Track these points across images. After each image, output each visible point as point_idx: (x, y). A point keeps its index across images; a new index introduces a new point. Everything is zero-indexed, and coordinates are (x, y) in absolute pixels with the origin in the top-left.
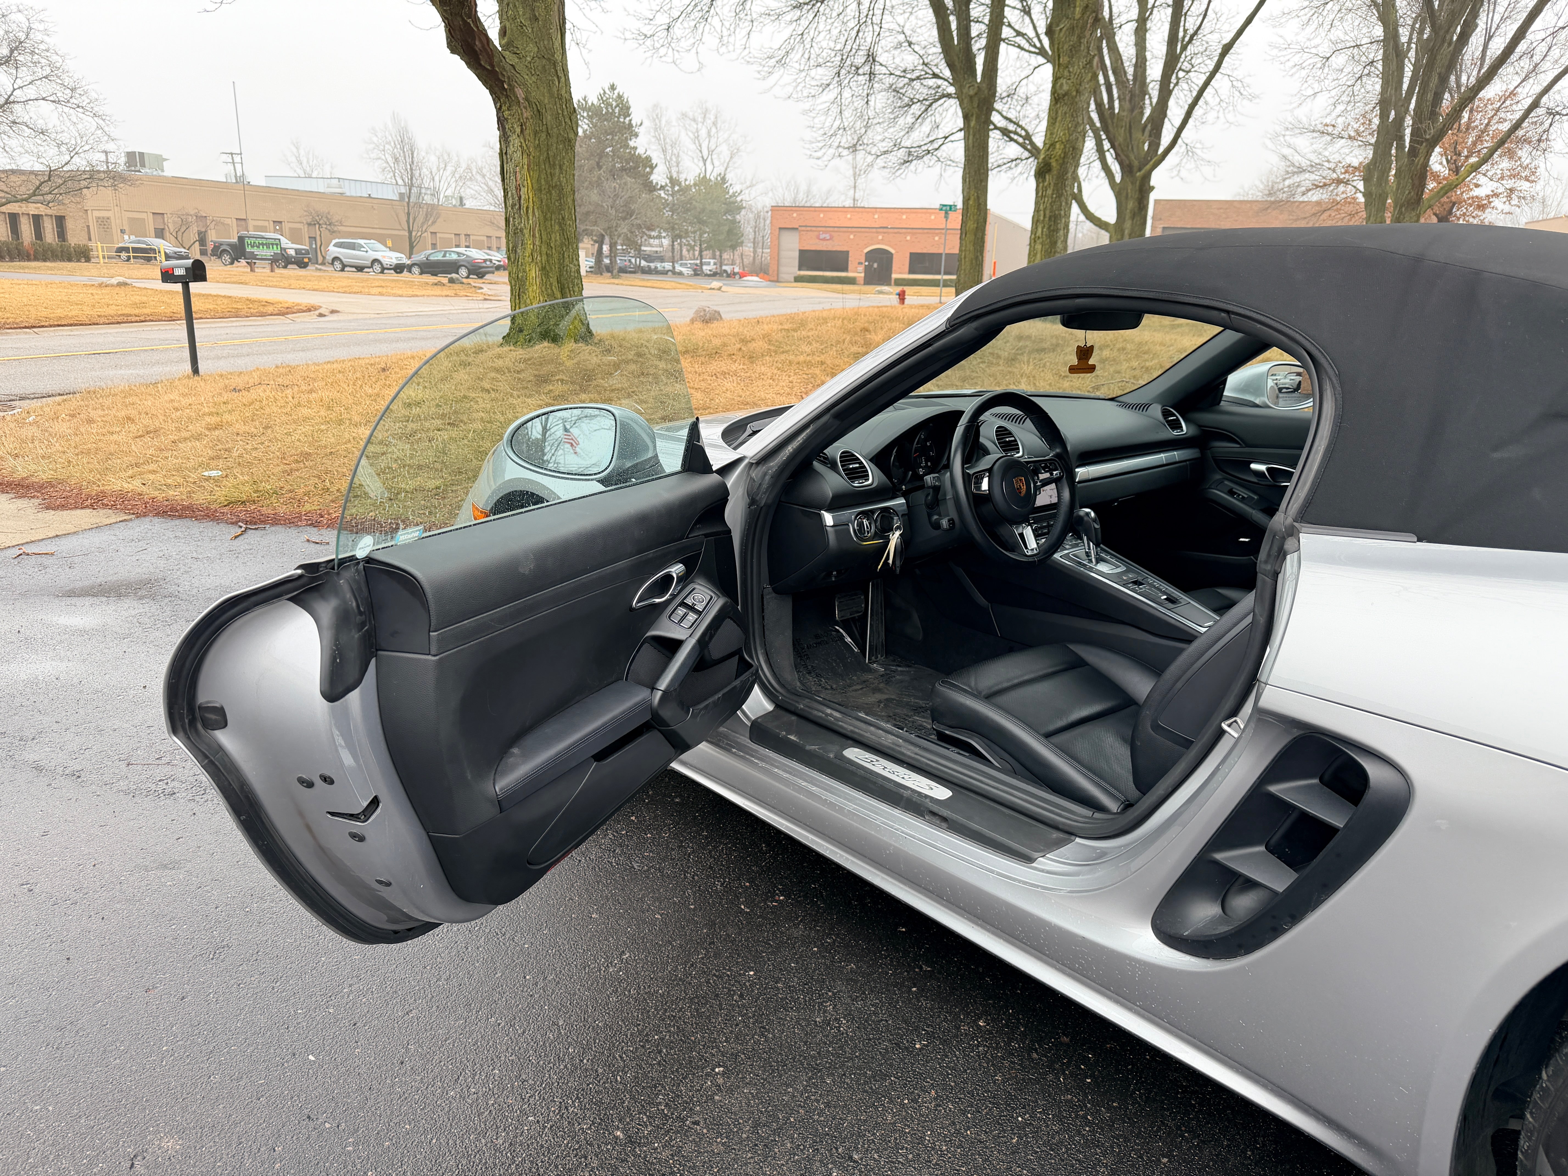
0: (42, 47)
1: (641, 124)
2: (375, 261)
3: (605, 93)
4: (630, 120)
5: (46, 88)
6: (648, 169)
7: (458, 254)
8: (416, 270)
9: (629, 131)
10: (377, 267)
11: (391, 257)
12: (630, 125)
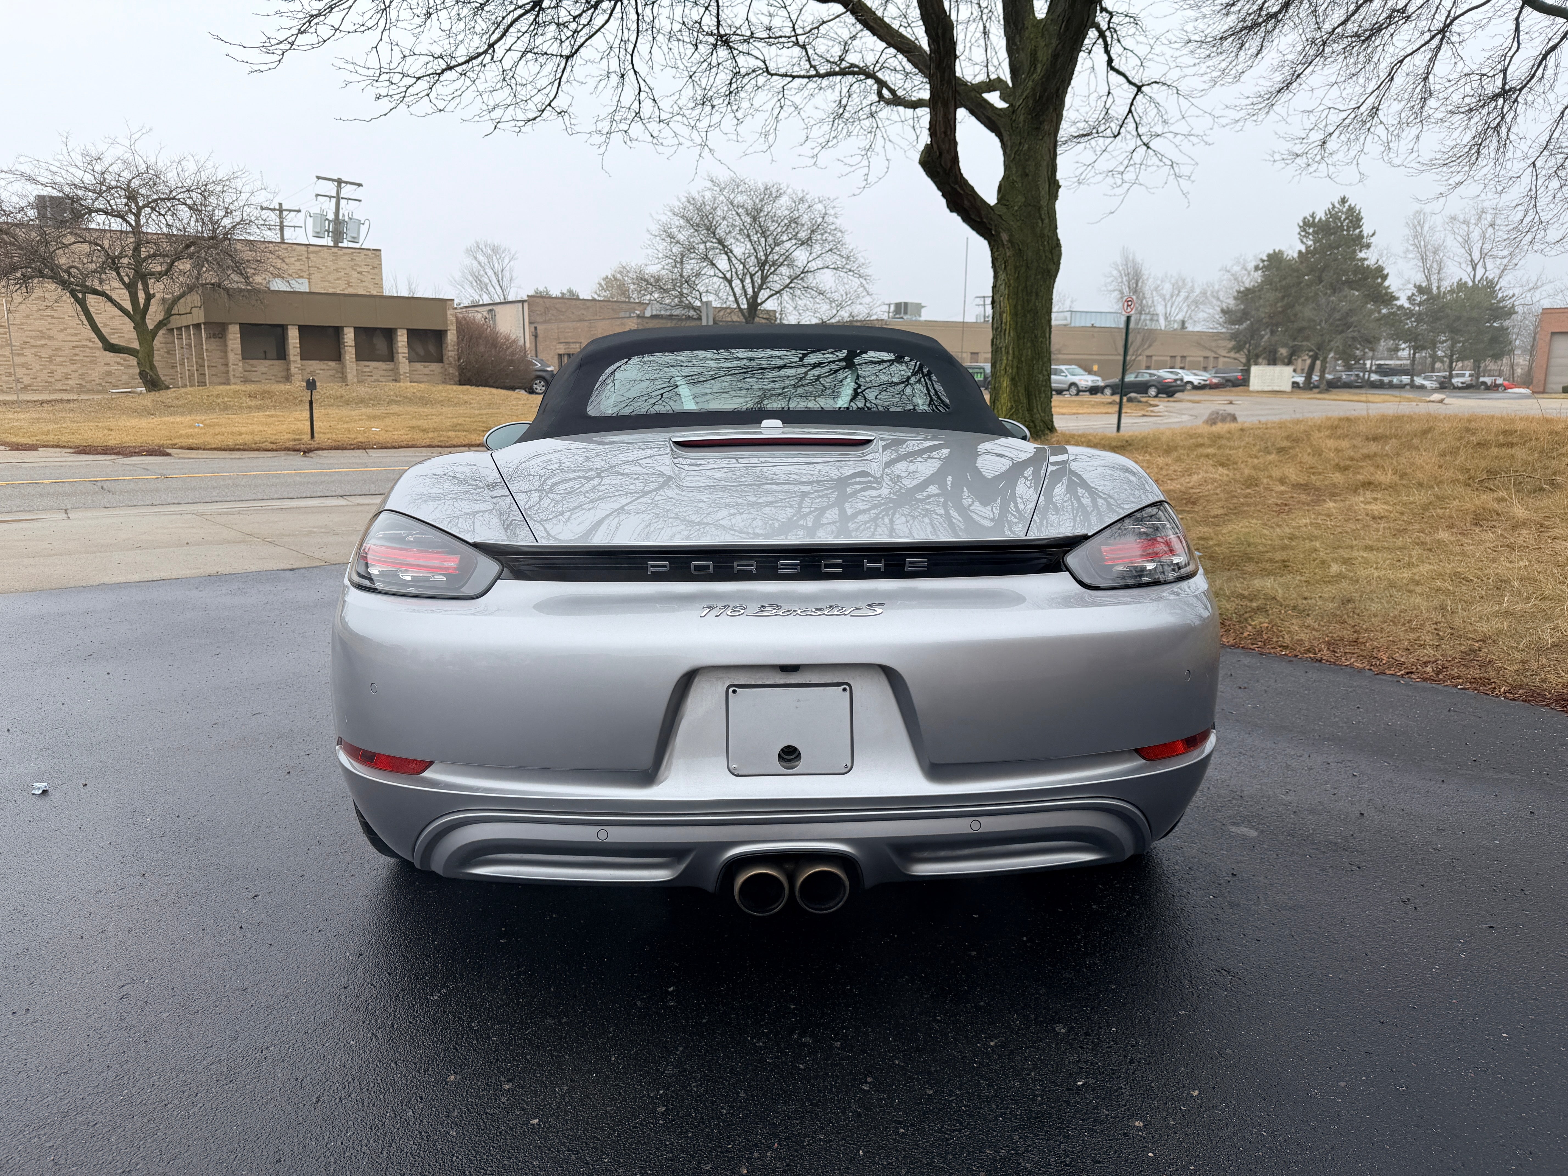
0: (833, 227)
1: (1373, 234)
2: (1073, 384)
3: (1334, 207)
4: (1361, 232)
5: (829, 259)
6: (1379, 280)
7: (1151, 375)
8: (1108, 391)
9: (1359, 242)
10: (1073, 390)
11: (1086, 380)
12: (1360, 236)
